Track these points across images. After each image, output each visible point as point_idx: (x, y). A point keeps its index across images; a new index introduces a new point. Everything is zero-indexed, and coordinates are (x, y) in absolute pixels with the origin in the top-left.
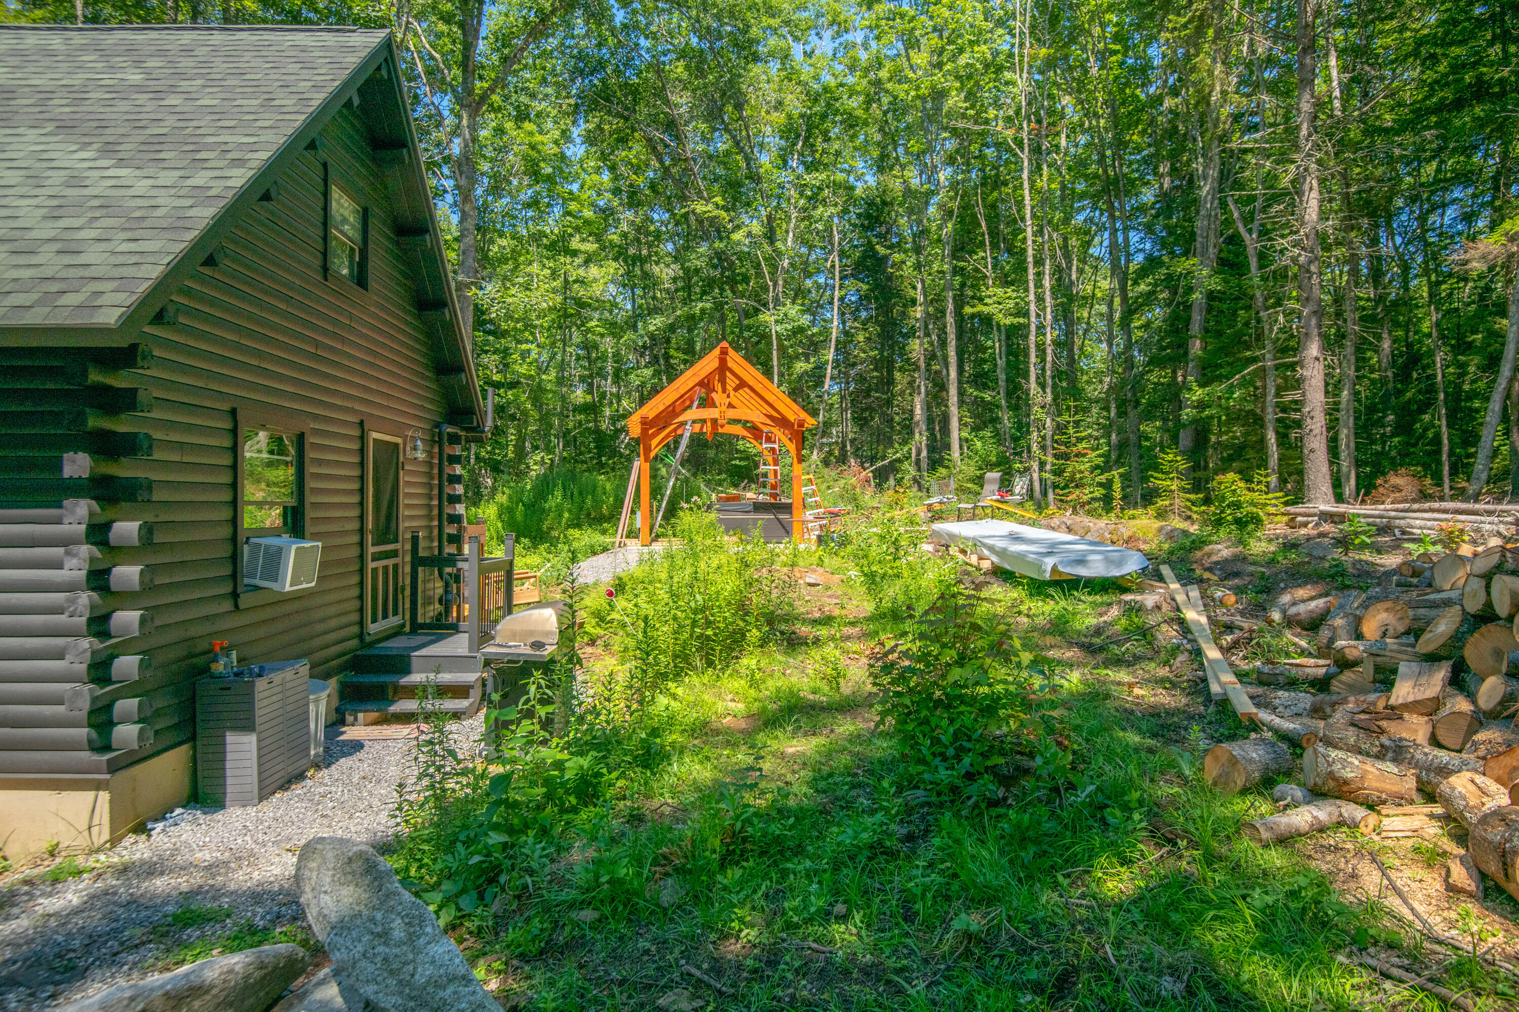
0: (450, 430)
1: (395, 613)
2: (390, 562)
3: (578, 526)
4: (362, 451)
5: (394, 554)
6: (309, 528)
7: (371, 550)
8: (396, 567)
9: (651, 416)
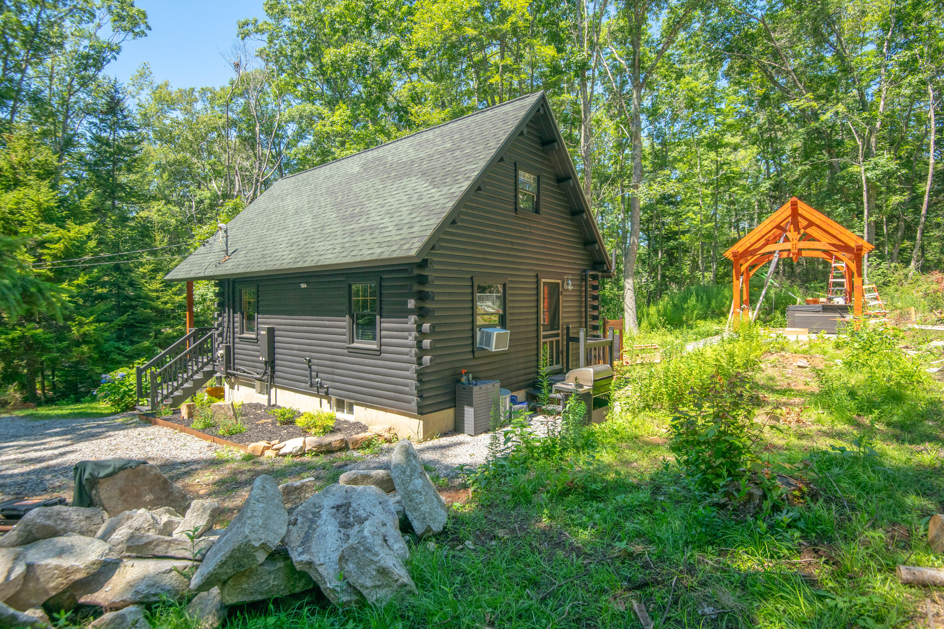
0: (591, 273)
1: (557, 363)
2: (554, 339)
3: (705, 318)
4: (538, 288)
5: (557, 335)
6: (508, 324)
7: (542, 333)
8: (558, 342)
9: (741, 250)
